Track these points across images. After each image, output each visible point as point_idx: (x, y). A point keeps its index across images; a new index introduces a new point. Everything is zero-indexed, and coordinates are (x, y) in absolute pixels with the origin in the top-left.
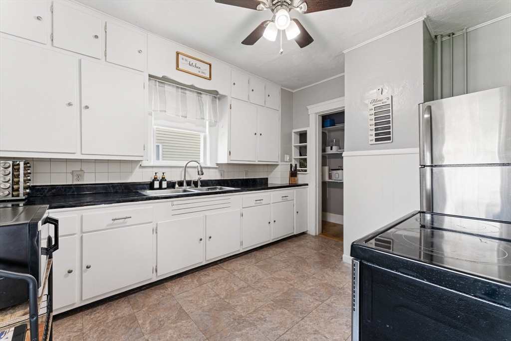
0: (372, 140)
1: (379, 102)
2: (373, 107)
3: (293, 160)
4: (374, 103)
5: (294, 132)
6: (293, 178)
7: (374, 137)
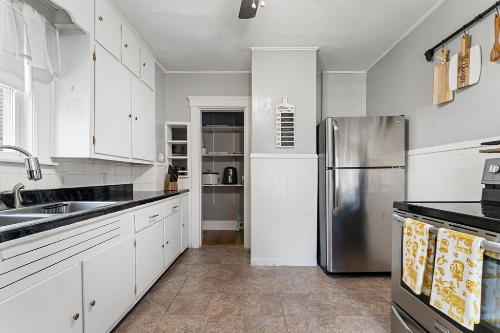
0: (279, 144)
1: (285, 110)
2: (280, 113)
3: (167, 160)
4: (280, 110)
5: (168, 125)
6: (173, 183)
7: (280, 142)
